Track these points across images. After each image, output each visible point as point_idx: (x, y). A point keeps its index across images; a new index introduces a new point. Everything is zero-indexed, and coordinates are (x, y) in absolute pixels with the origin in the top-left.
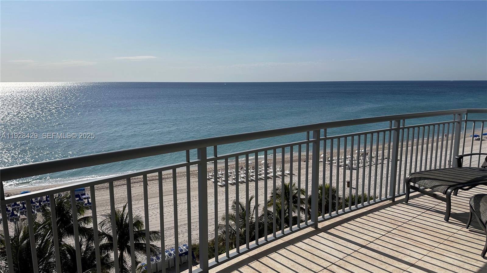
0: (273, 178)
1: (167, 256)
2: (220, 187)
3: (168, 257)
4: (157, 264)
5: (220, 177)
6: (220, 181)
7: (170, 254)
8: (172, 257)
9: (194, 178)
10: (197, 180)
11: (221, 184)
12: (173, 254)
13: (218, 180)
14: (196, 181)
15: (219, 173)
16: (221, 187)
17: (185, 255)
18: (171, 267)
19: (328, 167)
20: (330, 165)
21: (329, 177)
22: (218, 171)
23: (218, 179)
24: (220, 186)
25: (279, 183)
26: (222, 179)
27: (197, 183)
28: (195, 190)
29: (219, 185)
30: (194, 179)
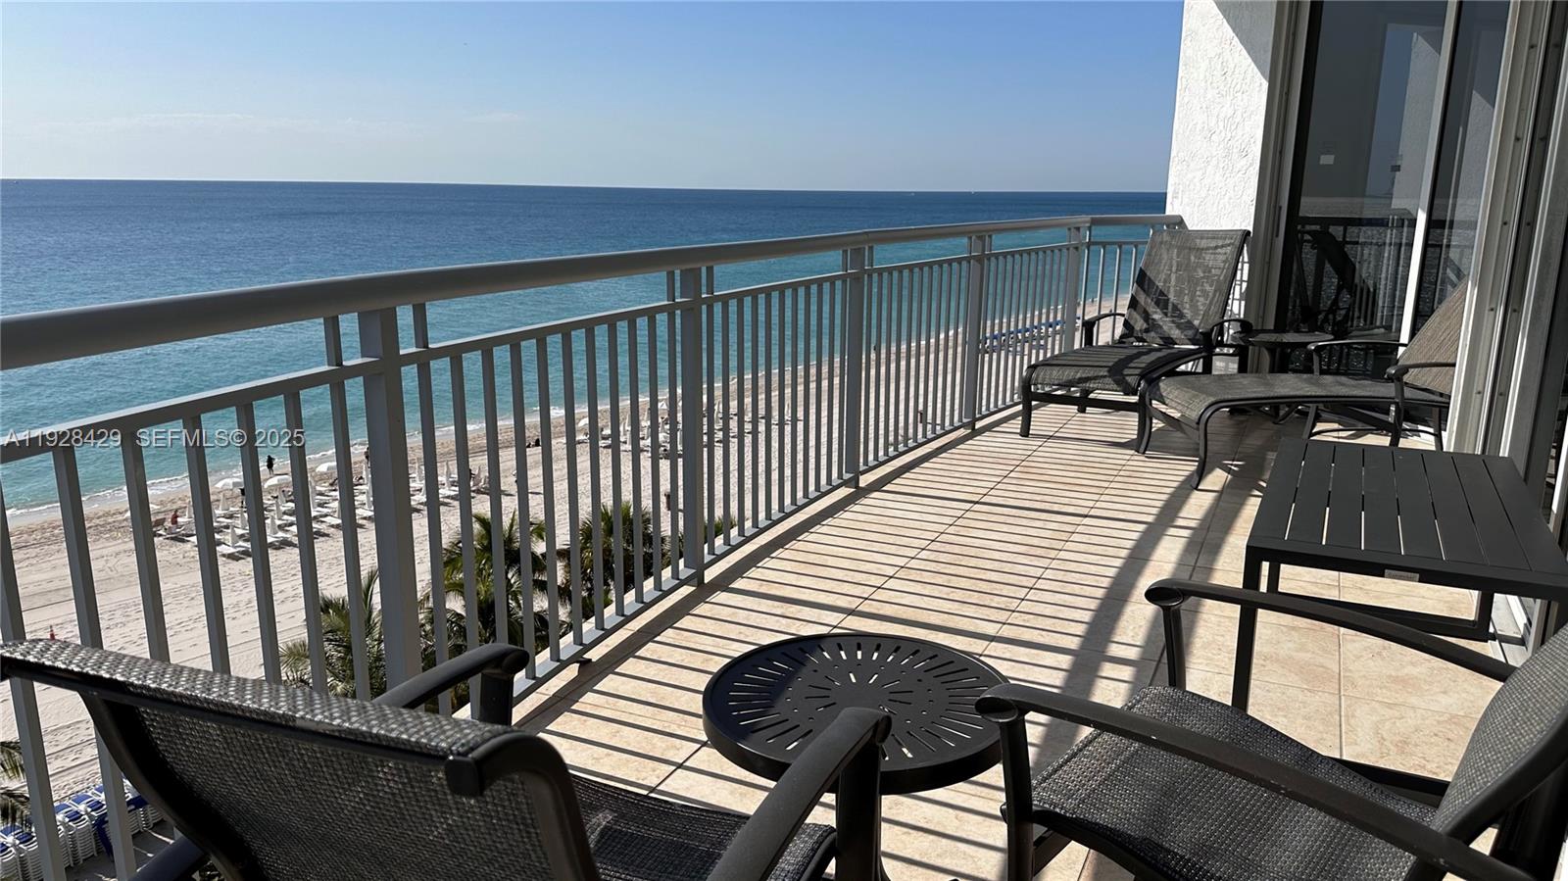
0: (426, 508)
1: (63, 823)
2: (230, 561)
3: (68, 828)
4: (22, 861)
5: (227, 527)
6: (228, 539)
7: (76, 817)
8: (85, 823)
9: (115, 539)
10: (132, 545)
11: (231, 550)
12: (87, 813)
13: (217, 536)
14: (125, 551)
15: (217, 512)
16: (233, 559)
17: (137, 808)
18: (84, 860)
19: (606, 458)
20: (610, 450)
21: (611, 488)
22: (213, 507)
23: (218, 533)
24: (231, 556)
25: (451, 522)
26: (234, 531)
27: (134, 558)
28: (130, 582)
29: (224, 555)
30: (115, 543)
